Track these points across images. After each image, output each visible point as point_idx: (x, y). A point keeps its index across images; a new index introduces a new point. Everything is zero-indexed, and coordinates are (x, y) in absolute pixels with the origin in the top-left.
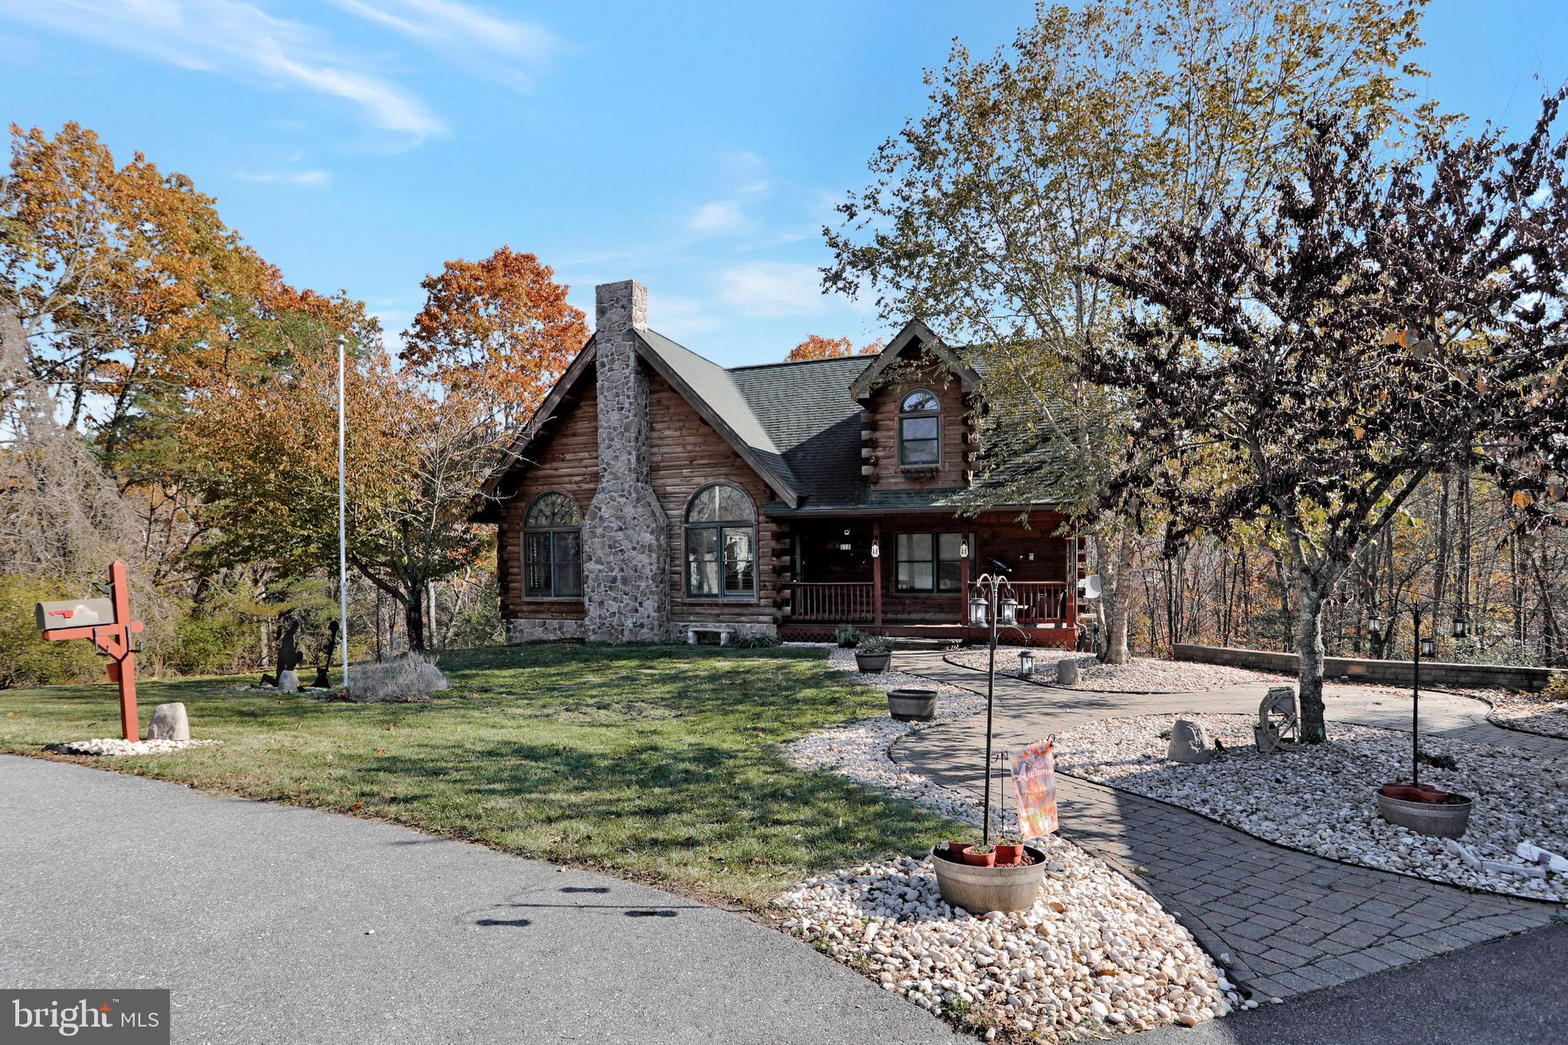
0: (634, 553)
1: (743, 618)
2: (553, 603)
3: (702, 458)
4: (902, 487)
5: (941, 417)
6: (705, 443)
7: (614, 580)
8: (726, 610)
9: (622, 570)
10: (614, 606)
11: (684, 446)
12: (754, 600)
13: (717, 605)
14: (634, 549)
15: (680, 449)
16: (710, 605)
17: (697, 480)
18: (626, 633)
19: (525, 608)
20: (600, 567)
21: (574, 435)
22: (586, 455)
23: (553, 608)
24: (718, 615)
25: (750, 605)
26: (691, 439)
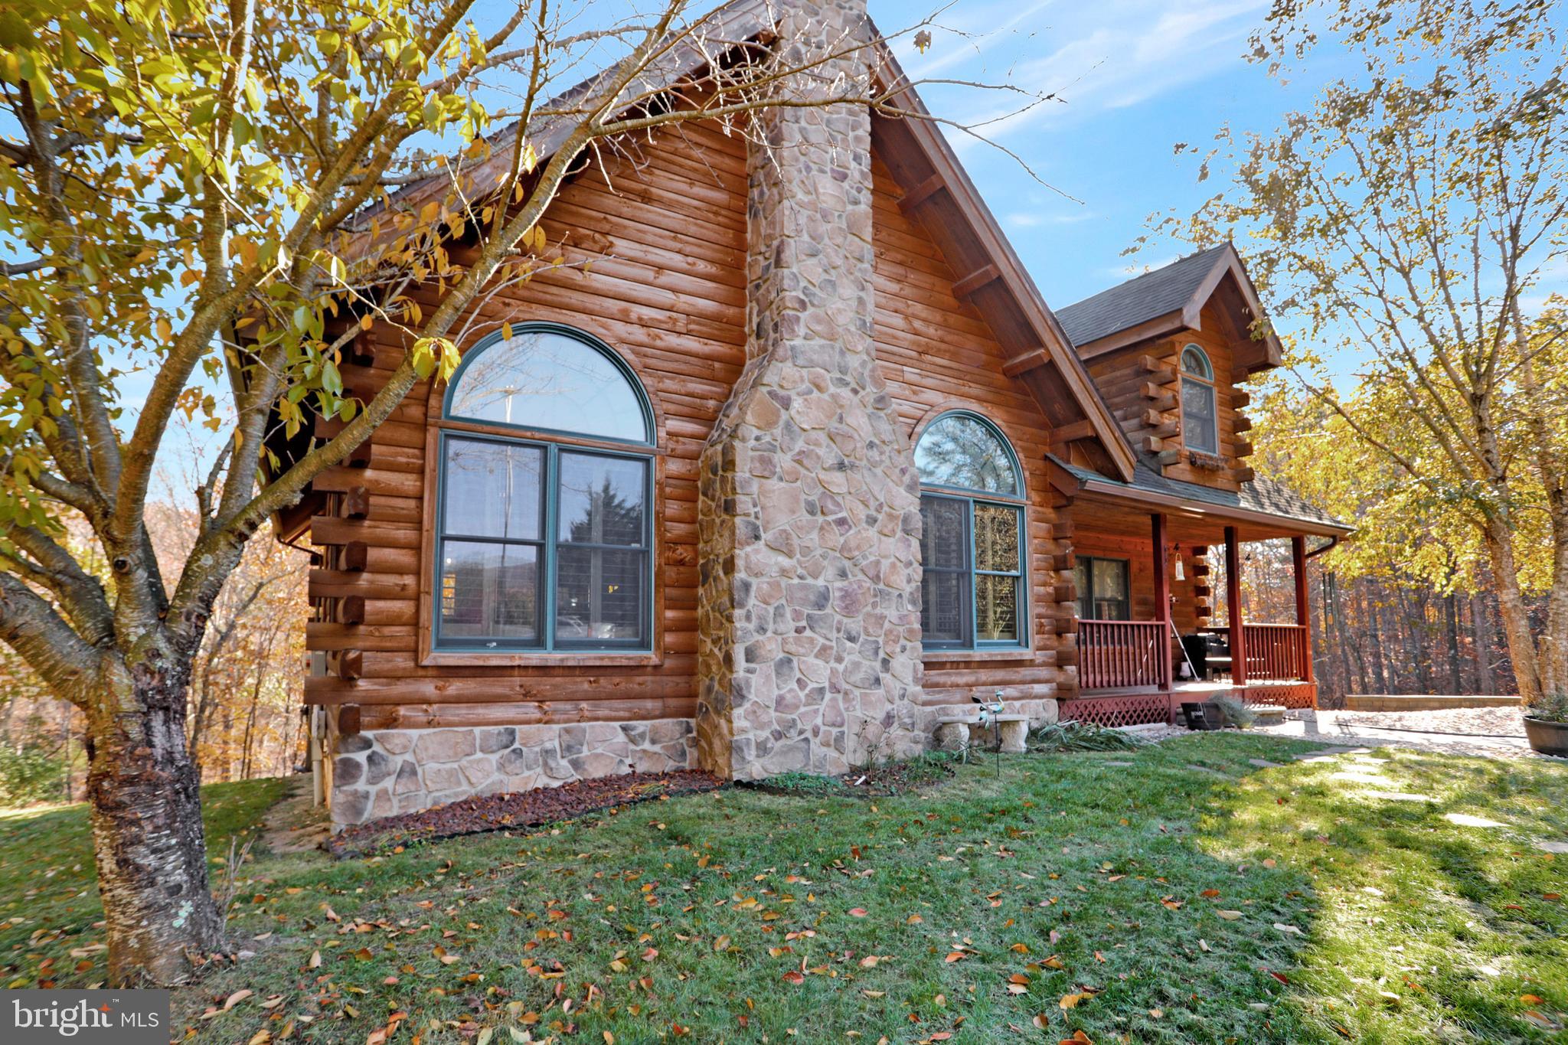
0: (872, 532)
1: (1010, 691)
2: (543, 670)
3: (938, 353)
4: (1189, 477)
5: (1215, 391)
6: (944, 325)
7: (822, 600)
8: (984, 675)
9: (843, 574)
10: (820, 672)
11: (906, 317)
12: (1027, 654)
13: (968, 664)
14: (872, 521)
15: (898, 321)
16: (955, 665)
17: (930, 396)
18: (850, 742)
19: (428, 688)
20: (784, 561)
21: (646, 198)
22: (677, 260)
23: (546, 684)
24: (970, 686)
25: (1019, 663)
26: (918, 308)
